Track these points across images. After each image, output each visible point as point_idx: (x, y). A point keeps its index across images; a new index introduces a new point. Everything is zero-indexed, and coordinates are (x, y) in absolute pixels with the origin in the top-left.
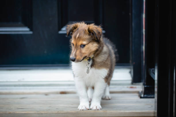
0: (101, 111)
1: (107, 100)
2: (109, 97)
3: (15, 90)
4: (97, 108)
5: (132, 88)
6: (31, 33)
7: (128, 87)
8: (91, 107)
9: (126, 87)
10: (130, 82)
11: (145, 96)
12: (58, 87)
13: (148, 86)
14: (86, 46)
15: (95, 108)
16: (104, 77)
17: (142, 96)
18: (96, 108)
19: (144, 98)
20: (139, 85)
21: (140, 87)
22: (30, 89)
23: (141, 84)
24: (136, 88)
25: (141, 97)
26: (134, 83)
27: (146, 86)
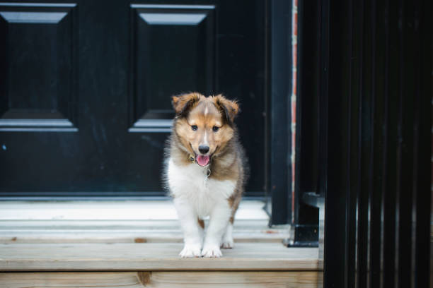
0: (222, 259)
1: (226, 248)
2: (229, 245)
3: (46, 235)
4: (215, 254)
5: (270, 232)
6: (75, 130)
7: (262, 232)
8: (203, 253)
9: (259, 231)
10: (267, 223)
11: (297, 243)
12: (131, 231)
13: (303, 226)
14: (220, 131)
15: (210, 254)
16: (227, 197)
17: (292, 243)
18: (213, 253)
19: (294, 246)
20: (283, 228)
21: (286, 232)
22: (76, 233)
23: (288, 227)
24: (277, 233)
25: (289, 246)
26: (273, 226)
27: (297, 226)
